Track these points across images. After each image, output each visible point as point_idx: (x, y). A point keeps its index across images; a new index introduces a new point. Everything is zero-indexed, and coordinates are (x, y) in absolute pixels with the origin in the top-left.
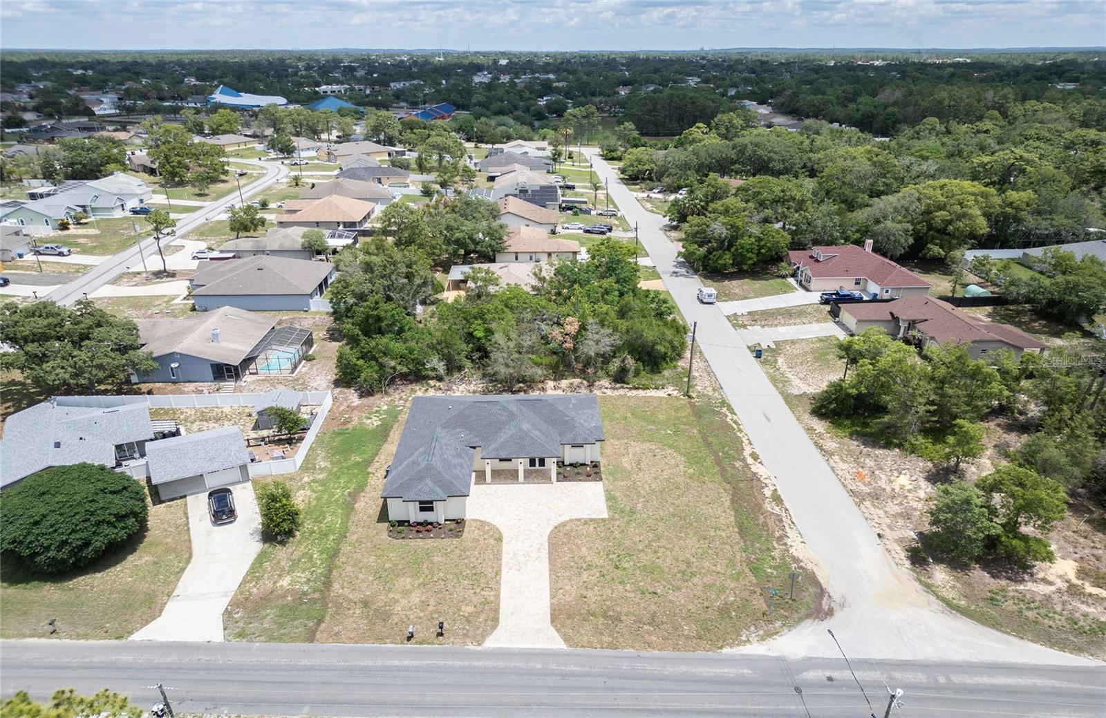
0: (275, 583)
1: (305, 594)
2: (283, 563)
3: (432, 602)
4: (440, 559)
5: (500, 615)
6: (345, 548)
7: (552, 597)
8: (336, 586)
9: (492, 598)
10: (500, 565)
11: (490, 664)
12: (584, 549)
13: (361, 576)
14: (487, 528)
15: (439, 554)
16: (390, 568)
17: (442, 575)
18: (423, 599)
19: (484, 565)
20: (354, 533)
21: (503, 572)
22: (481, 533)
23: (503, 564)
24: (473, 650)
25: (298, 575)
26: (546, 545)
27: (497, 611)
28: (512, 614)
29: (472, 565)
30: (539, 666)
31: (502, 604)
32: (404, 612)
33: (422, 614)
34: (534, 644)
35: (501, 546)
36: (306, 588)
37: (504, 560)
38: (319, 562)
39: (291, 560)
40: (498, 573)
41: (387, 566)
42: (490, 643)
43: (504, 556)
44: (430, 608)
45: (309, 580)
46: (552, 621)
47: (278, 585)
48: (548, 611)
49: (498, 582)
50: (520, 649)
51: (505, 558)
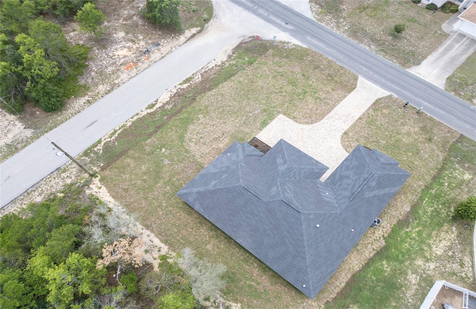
0: (473, 179)
1: (458, 163)
2: (466, 190)
3: (399, 123)
4: (382, 141)
5: (373, 102)
6: (428, 178)
7: (346, 96)
8: (441, 157)
9: (371, 110)
10: (356, 121)
11: (393, 86)
12: (310, 107)
13: (427, 156)
14: (347, 143)
15: (381, 144)
16: (409, 152)
17: (387, 133)
18: (402, 127)
19: (363, 125)
20: (420, 186)
21: (358, 117)
22: (351, 142)
23: (354, 121)
24: (396, 94)
25: (459, 177)
26: (325, 118)
27: (374, 104)
28: (368, 99)
29: (369, 129)
30: (376, 76)
31: (369, 105)
32: (414, 125)
33: (407, 120)
34: (370, 84)
35: (348, 129)
36: (457, 166)
37: (352, 123)
38: (446, 178)
39: (461, 189)
40: (360, 118)
41: (410, 154)
42: (387, 93)
43: (350, 124)
44: (402, 121)
45: (454, 170)
46: (354, 88)
47: (471, 176)
48: (353, 92)
49: (364, 115)
50: (377, 85)
51: (350, 123)
